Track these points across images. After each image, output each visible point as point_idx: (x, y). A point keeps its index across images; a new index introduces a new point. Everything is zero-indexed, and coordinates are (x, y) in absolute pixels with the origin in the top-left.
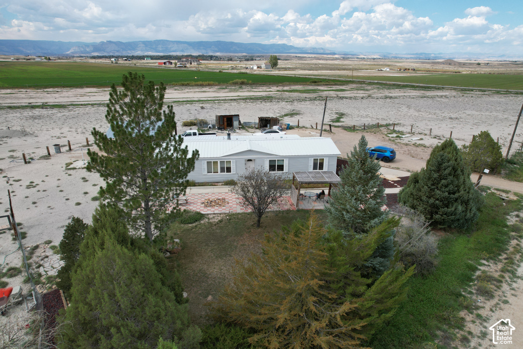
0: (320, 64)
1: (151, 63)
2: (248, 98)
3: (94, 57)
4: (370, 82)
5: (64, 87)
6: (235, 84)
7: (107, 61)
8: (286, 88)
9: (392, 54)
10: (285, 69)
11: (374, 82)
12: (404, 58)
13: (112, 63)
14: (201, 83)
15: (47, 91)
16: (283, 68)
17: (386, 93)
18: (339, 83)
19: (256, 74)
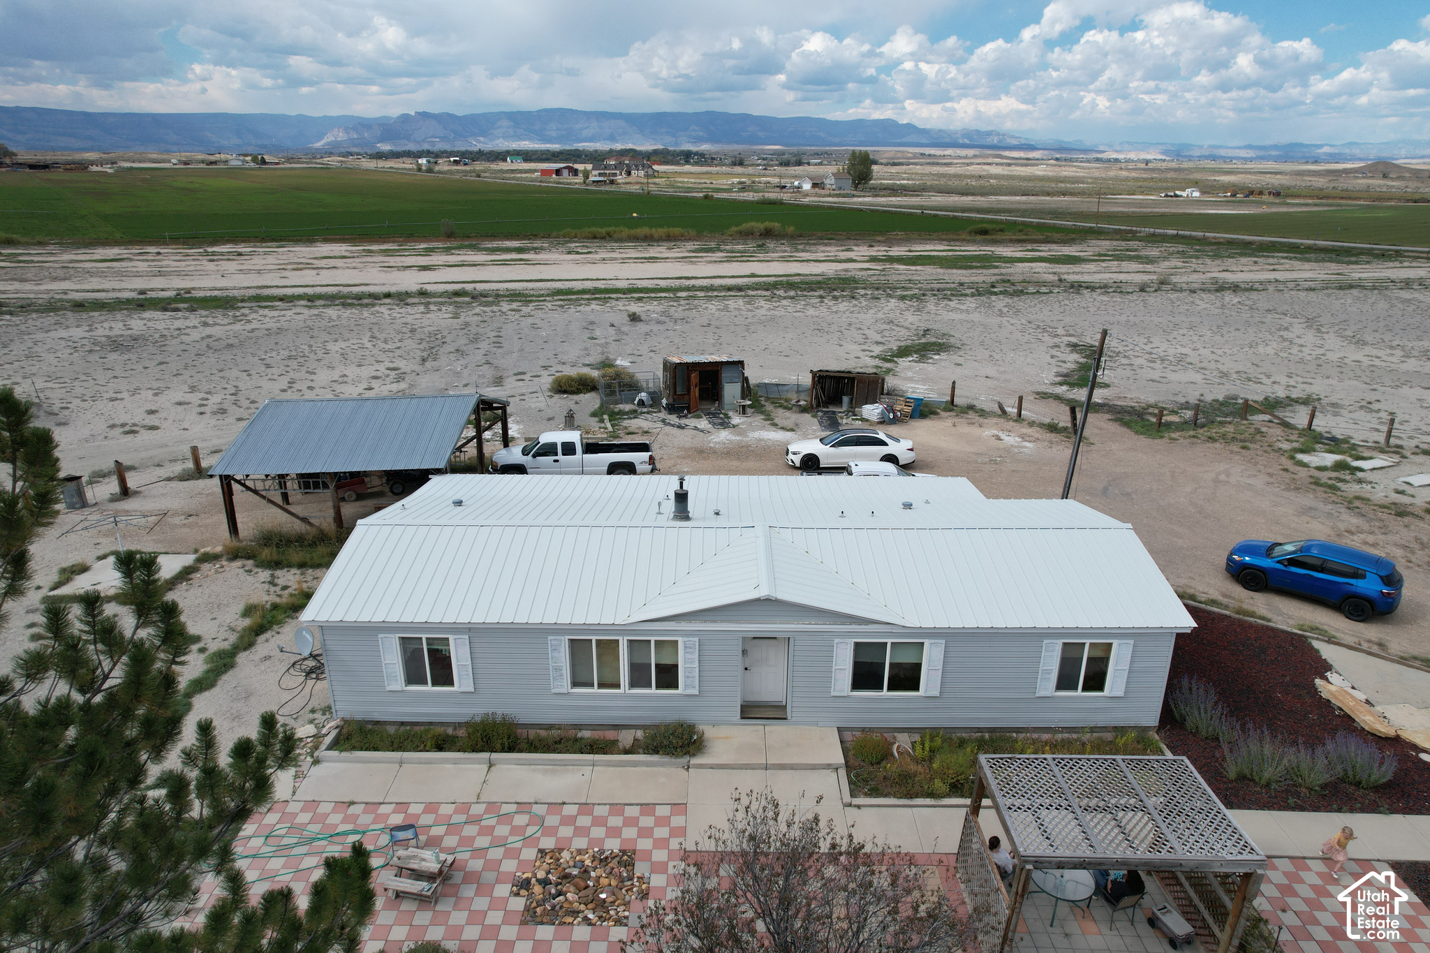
0: (991, 176)
1: (521, 171)
2: (781, 283)
3: (380, 156)
4: (1153, 235)
5: (263, 240)
6: (746, 235)
7: (408, 164)
8: (897, 251)
9: (1201, 147)
10: (893, 190)
11: (1166, 235)
12: (1238, 158)
13: (419, 170)
14: (645, 231)
15: (214, 254)
16: (886, 188)
17: (1214, 270)
18: (1056, 236)
19: (807, 206)
